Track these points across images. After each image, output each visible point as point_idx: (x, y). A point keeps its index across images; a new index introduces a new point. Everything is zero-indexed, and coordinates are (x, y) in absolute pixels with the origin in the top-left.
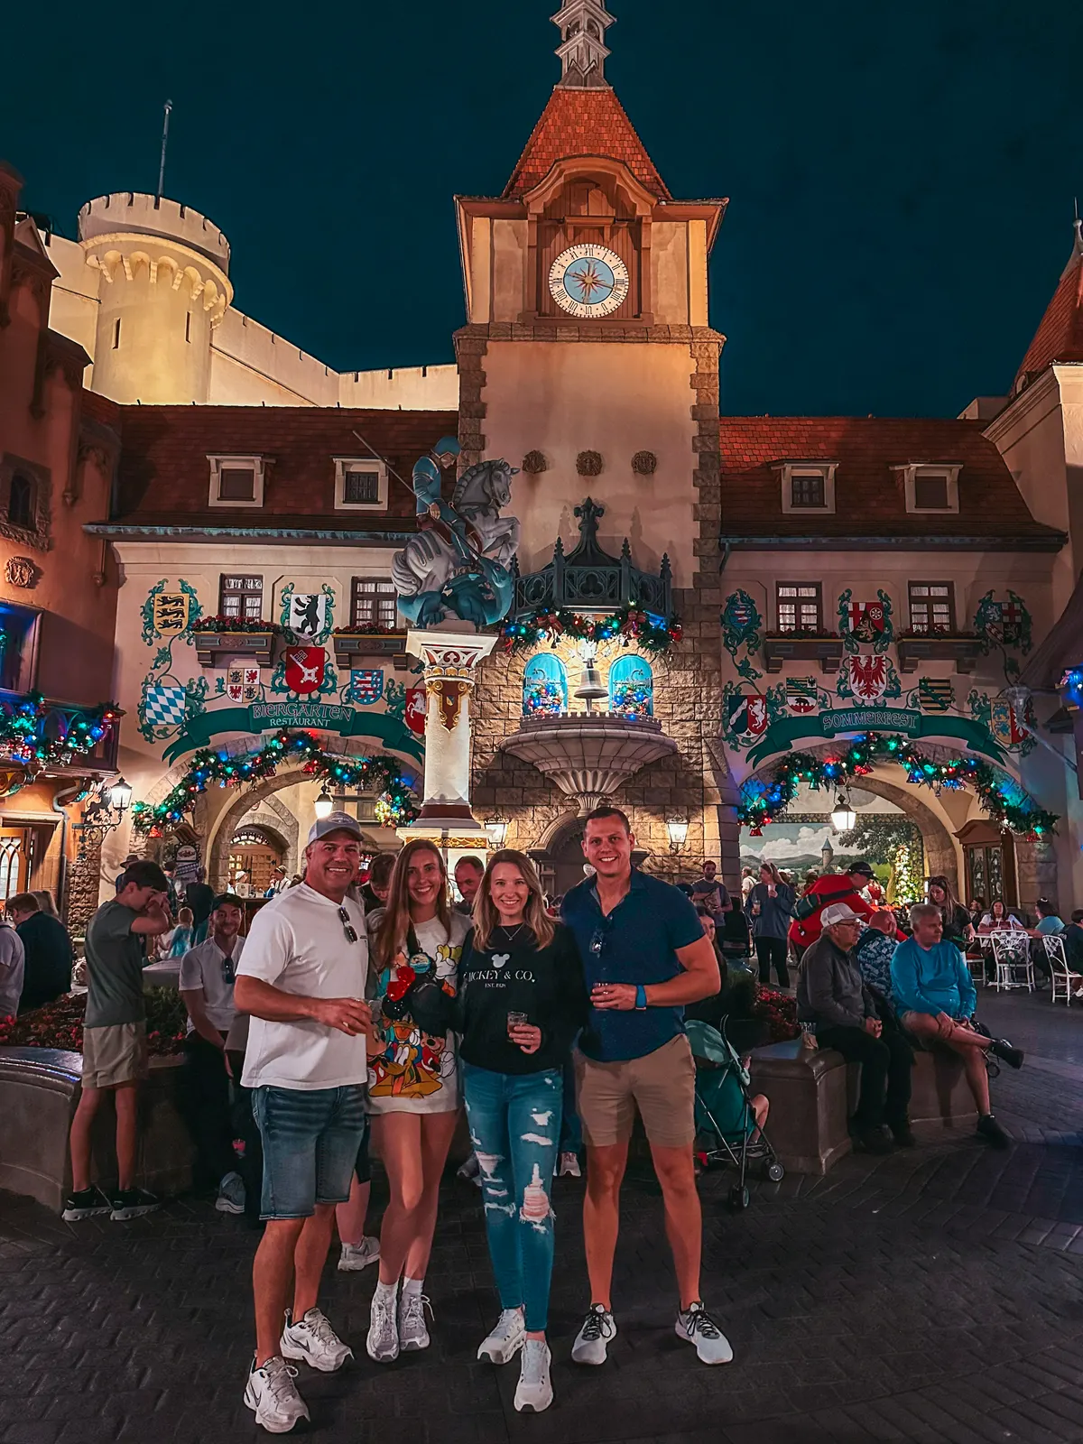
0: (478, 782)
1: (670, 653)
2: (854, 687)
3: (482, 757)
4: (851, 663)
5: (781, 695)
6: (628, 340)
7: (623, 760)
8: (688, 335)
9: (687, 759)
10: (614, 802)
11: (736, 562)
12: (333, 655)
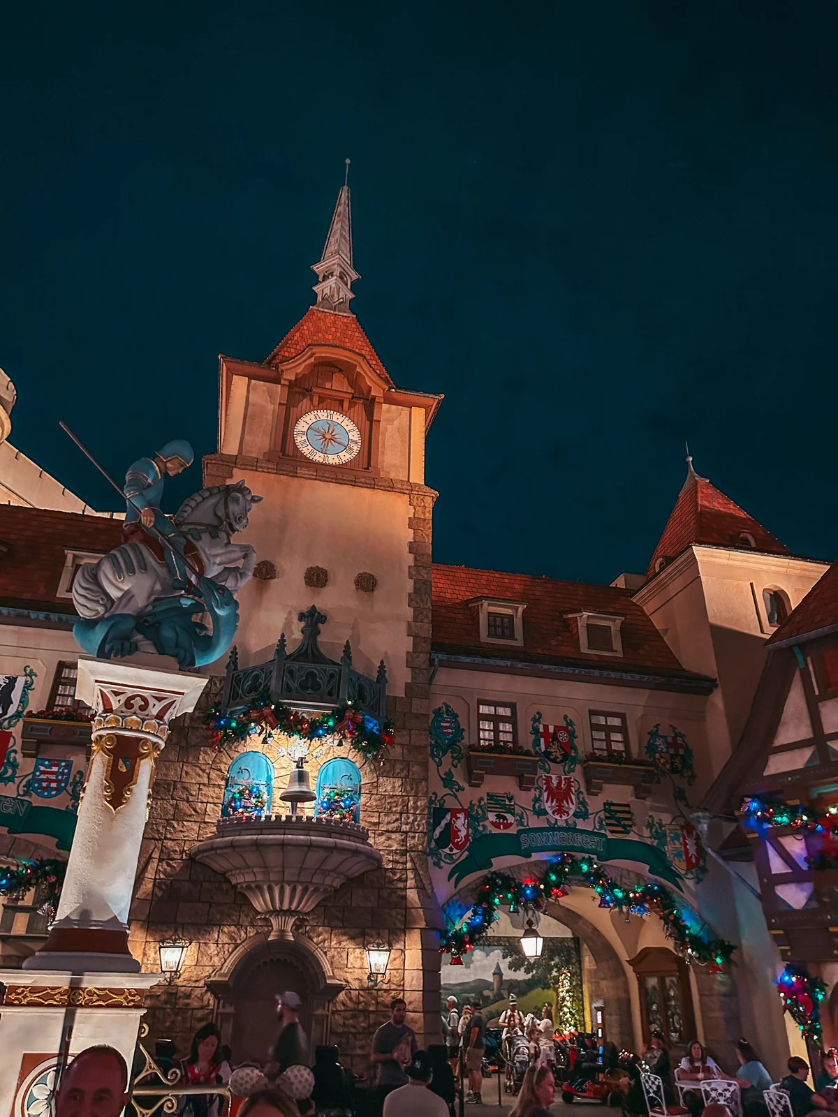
0: (160, 894)
1: (382, 758)
2: (548, 806)
3: (168, 865)
4: (544, 782)
5: (482, 810)
6: (358, 484)
7: (326, 873)
8: (407, 489)
9: (391, 875)
10: (311, 923)
11: (444, 677)
12: (19, 741)
